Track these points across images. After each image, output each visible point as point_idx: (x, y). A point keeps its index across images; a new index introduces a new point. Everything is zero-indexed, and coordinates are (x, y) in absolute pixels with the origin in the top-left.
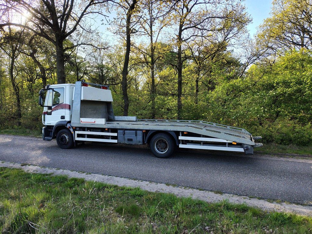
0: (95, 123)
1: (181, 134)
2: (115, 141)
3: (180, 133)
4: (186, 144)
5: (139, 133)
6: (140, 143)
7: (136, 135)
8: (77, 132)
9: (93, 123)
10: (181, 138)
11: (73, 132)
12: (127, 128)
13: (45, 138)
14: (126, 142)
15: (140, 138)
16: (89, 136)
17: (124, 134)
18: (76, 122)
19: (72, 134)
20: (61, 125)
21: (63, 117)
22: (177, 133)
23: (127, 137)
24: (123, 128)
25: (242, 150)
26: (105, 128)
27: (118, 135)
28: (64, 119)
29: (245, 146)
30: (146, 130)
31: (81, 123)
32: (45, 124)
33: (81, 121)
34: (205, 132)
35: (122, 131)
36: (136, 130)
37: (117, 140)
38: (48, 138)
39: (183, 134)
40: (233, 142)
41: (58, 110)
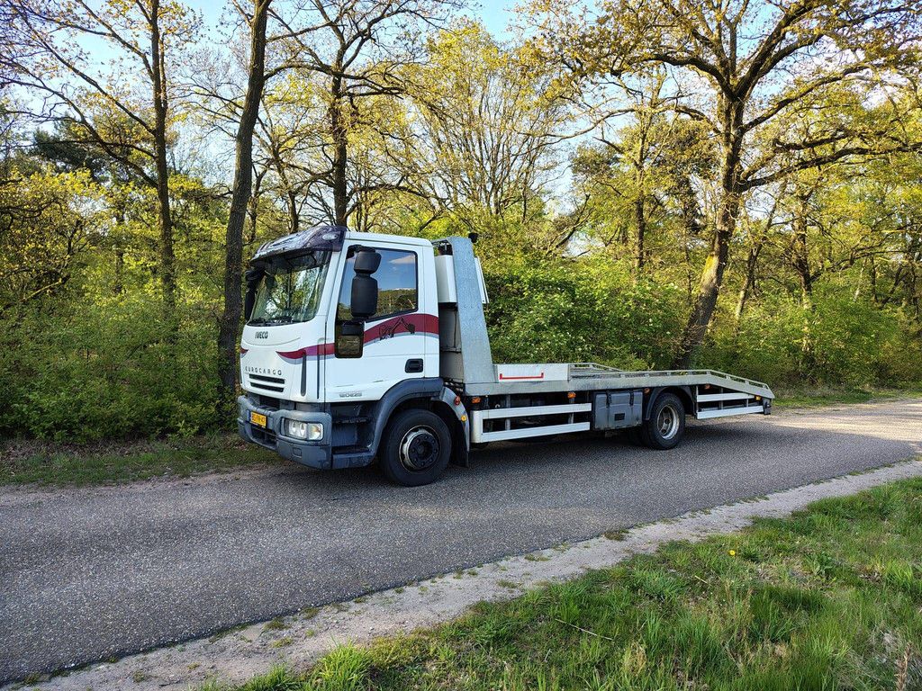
0: (541, 379)
1: (698, 391)
2: (586, 426)
3: (698, 388)
5: (639, 396)
7: (632, 402)
8: (479, 416)
9: (538, 380)
10: (701, 398)
11: (464, 418)
12: (618, 387)
13: (335, 457)
14: (613, 425)
15: (638, 408)
16: (517, 423)
17: (608, 403)
18: (481, 380)
19: (460, 424)
20: (418, 396)
22: (692, 387)
23: (614, 410)
24: (609, 387)
25: (760, 408)
26: (567, 393)
27: (593, 408)
28: (421, 370)
29: (765, 401)
30: (650, 388)
31: (500, 381)
32: (321, 400)
33: (501, 375)
34: (727, 382)
35: (605, 396)
36: (631, 390)
37: (588, 423)
38: (352, 456)
39: (704, 389)
40: (756, 396)
41: (393, 336)
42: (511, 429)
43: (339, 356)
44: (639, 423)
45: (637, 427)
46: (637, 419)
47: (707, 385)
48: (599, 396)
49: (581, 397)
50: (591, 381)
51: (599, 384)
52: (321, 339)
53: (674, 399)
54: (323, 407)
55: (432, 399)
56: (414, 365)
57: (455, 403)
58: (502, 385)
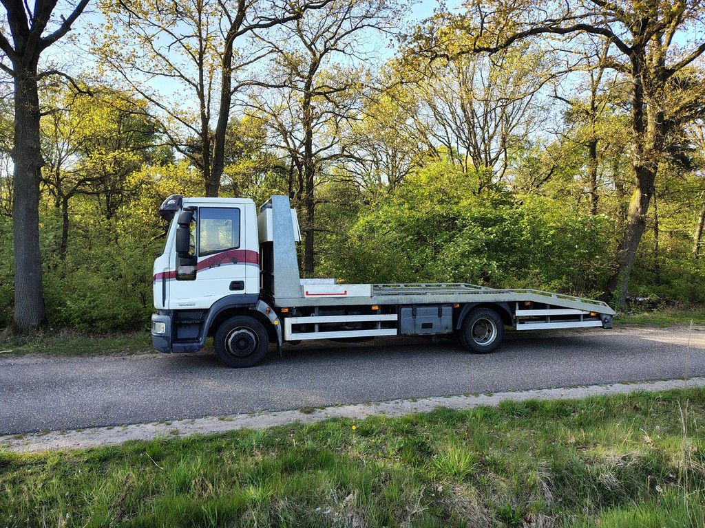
0: (344, 296)
1: (517, 307)
2: (393, 332)
3: (517, 304)
4: (524, 323)
5: (447, 311)
6: (447, 331)
7: (440, 315)
8: (289, 322)
9: (343, 296)
10: (520, 313)
11: (277, 323)
12: (424, 302)
13: (173, 344)
14: (420, 332)
15: (447, 319)
16: (324, 327)
17: (414, 315)
18: (290, 296)
19: (274, 327)
20: (237, 306)
21: (237, 285)
22: (512, 305)
23: (421, 320)
24: (414, 302)
25: (599, 323)
26: (372, 306)
27: (399, 317)
28: (243, 289)
29: (604, 317)
30: (460, 303)
31: (306, 296)
32: (166, 308)
33: (307, 292)
34: (553, 299)
35: (411, 309)
36: (439, 305)
37: (396, 330)
38: (187, 344)
39: (523, 305)
40: (591, 312)
41: (219, 266)
42: (319, 331)
43: (178, 279)
44: (449, 331)
45: (448, 335)
46: (447, 328)
47: (528, 302)
48: (403, 309)
49: (385, 309)
50: (394, 297)
51: (403, 299)
52: (166, 268)
53: (489, 313)
54: (168, 312)
55: (250, 308)
56: (236, 285)
57: (269, 312)
58: (308, 299)
